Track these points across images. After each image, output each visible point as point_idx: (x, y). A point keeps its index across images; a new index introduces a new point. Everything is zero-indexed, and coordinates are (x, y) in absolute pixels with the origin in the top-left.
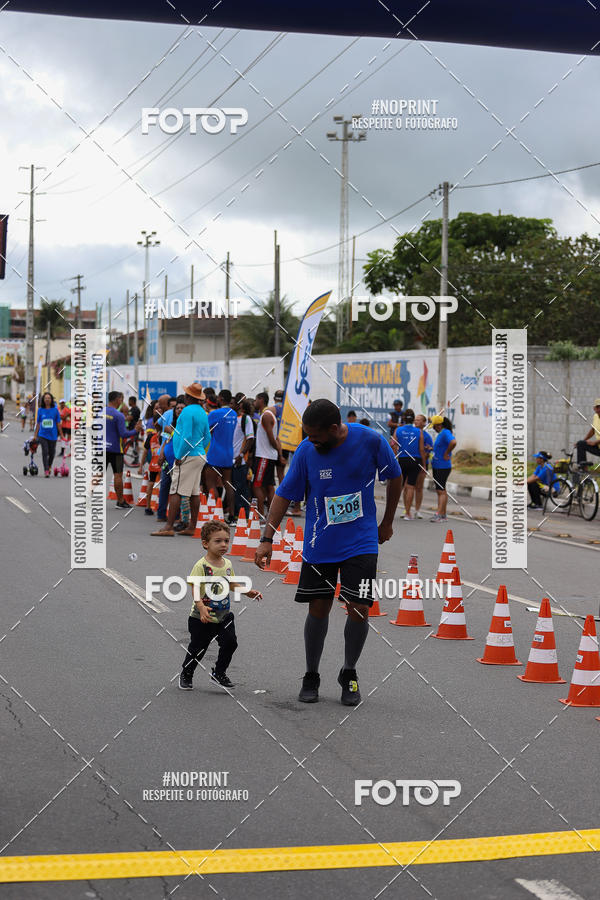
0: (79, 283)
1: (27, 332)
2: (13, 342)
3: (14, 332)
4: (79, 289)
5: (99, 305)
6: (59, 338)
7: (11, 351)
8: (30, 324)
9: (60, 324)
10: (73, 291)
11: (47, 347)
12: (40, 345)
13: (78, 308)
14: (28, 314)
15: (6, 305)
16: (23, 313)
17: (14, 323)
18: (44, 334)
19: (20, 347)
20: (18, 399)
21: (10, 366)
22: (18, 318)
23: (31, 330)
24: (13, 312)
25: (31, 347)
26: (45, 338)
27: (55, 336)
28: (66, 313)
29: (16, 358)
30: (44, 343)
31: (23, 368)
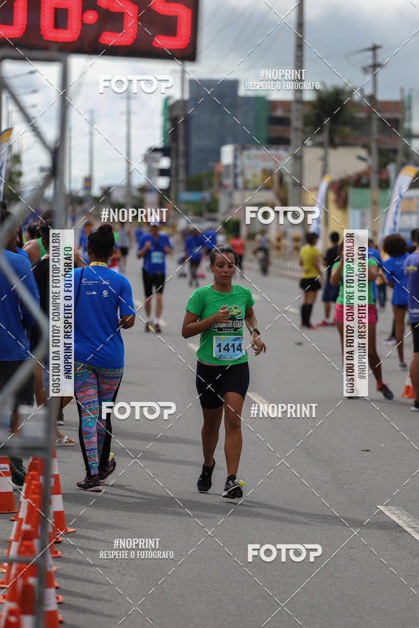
0: (375, 57)
1: (293, 135)
2: (272, 152)
3: (274, 135)
4: (375, 66)
5: (406, 92)
6: (345, 144)
7: (269, 165)
8: (297, 123)
9: (345, 123)
10: (365, 70)
11: (324, 159)
12: (312, 155)
13: (372, 98)
14: (294, 107)
15: (261, 94)
16: (285, 105)
17: (275, 121)
18: (319, 139)
19: (282, 160)
20: (279, 239)
21: (267, 188)
22: (279, 113)
23: (300, 134)
24: (274, 105)
25: (298, 158)
26: (321, 145)
27: (337, 140)
28: (357, 105)
29: (276, 178)
30: (319, 152)
31: (286, 191)
